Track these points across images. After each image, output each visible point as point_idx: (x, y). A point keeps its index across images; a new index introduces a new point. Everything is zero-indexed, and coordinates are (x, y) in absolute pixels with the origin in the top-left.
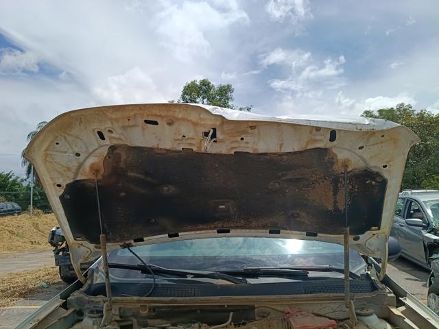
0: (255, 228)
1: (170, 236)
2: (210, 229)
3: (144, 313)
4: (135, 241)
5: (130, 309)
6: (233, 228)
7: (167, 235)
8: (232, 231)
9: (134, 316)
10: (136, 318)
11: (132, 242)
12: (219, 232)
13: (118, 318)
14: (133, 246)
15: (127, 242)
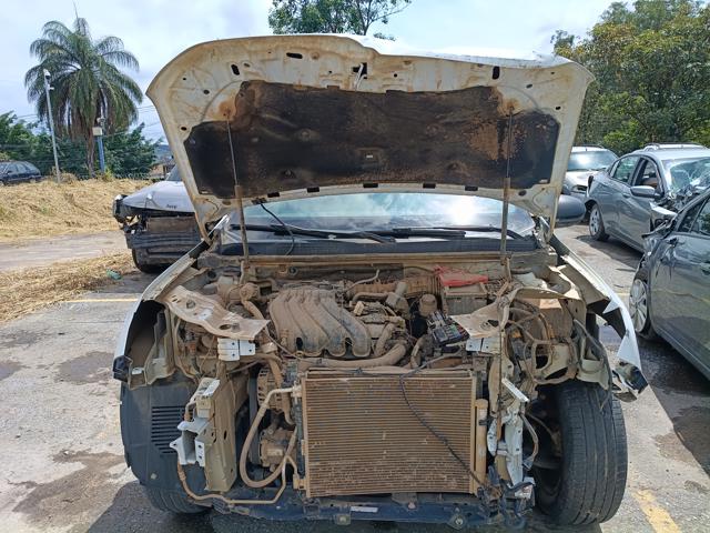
0: (408, 181)
1: (309, 191)
2: (356, 182)
3: (284, 273)
4: (270, 196)
5: (269, 269)
6: (381, 182)
7: (305, 190)
8: (380, 185)
9: (272, 276)
10: (274, 278)
11: (266, 197)
12: (365, 186)
13: (255, 280)
14: (266, 202)
15: (260, 197)
